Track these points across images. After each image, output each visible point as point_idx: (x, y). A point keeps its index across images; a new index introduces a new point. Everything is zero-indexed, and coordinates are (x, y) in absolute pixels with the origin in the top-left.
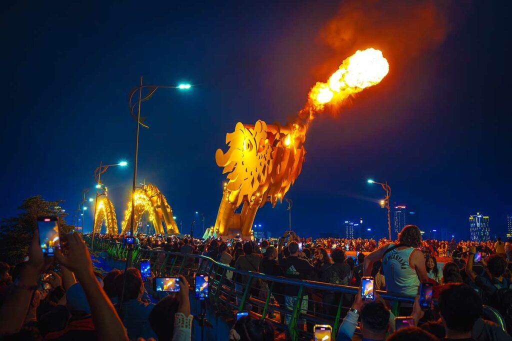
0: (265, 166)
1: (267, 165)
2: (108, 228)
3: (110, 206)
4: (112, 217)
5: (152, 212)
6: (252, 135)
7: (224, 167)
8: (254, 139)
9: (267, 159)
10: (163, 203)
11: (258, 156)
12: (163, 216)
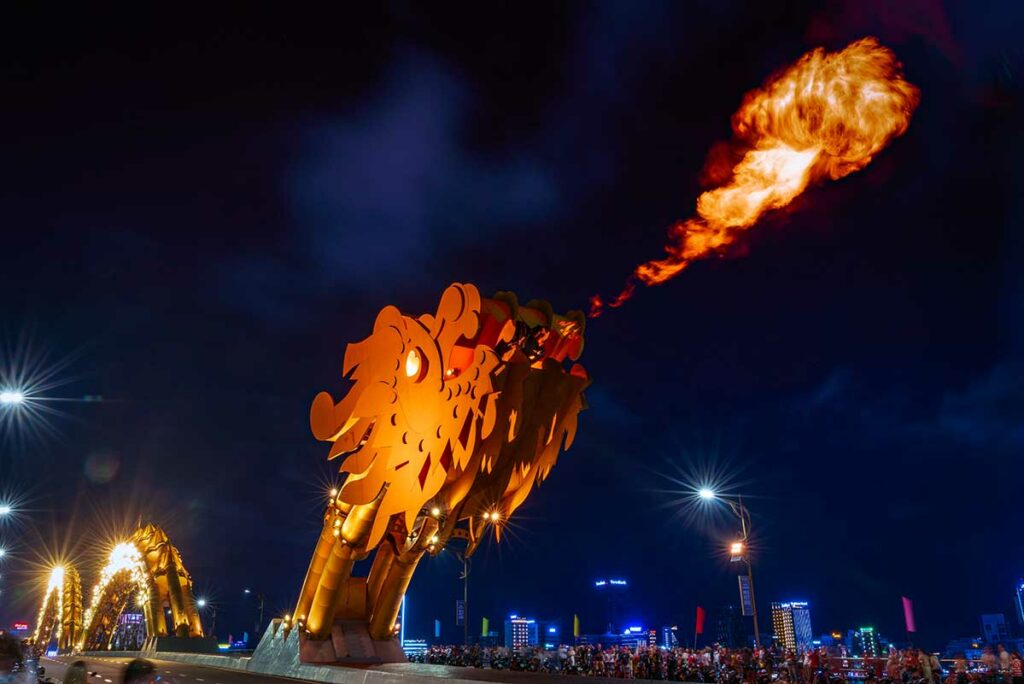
0: (471, 414)
1: (477, 412)
2: (60, 626)
3: (73, 579)
4: (73, 601)
5: (145, 585)
6: (429, 331)
7: (333, 443)
8: (436, 342)
9: (478, 394)
10: (171, 563)
11: (446, 391)
12: (168, 595)
